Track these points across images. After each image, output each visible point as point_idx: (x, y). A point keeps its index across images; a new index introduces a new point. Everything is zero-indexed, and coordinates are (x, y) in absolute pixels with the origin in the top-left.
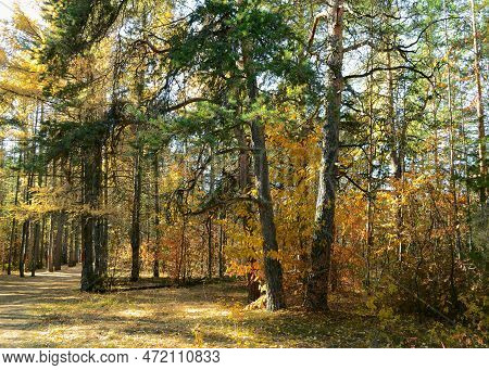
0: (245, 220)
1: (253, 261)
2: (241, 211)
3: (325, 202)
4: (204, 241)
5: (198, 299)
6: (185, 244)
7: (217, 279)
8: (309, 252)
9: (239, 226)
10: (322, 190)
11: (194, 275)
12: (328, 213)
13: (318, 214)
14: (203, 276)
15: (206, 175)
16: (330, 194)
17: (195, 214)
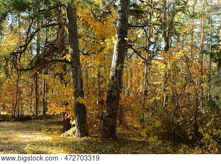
0: (61, 76)
1: (67, 104)
2: (58, 70)
3: (117, 65)
4: (33, 90)
5: (29, 129)
6: (19, 92)
7: (41, 116)
8: (105, 99)
9: (57, 80)
10: (115, 57)
11: (26, 113)
12: (119, 73)
13: (111, 74)
14: (32, 114)
15: (34, 43)
16: (120, 60)
17: (26, 70)
